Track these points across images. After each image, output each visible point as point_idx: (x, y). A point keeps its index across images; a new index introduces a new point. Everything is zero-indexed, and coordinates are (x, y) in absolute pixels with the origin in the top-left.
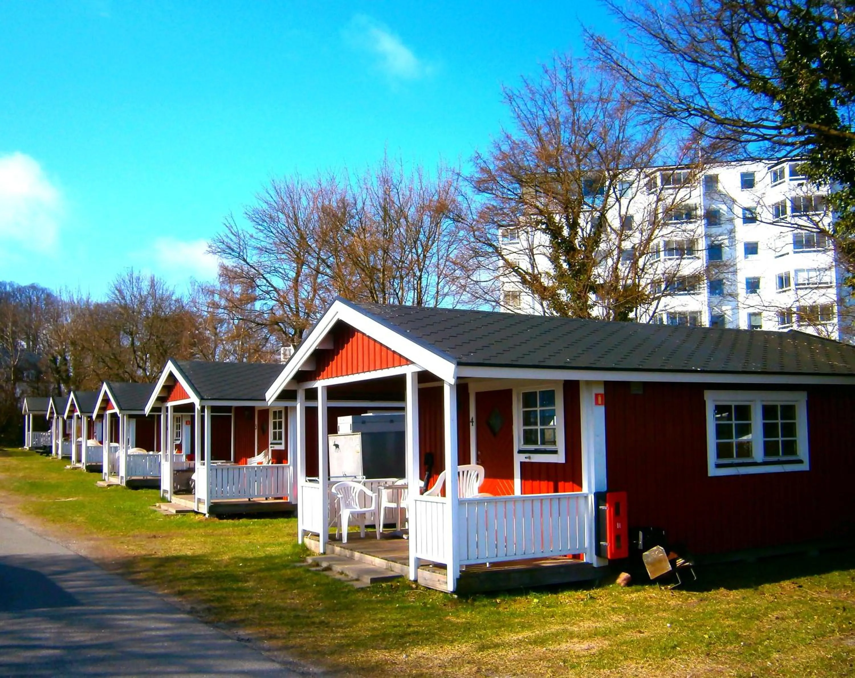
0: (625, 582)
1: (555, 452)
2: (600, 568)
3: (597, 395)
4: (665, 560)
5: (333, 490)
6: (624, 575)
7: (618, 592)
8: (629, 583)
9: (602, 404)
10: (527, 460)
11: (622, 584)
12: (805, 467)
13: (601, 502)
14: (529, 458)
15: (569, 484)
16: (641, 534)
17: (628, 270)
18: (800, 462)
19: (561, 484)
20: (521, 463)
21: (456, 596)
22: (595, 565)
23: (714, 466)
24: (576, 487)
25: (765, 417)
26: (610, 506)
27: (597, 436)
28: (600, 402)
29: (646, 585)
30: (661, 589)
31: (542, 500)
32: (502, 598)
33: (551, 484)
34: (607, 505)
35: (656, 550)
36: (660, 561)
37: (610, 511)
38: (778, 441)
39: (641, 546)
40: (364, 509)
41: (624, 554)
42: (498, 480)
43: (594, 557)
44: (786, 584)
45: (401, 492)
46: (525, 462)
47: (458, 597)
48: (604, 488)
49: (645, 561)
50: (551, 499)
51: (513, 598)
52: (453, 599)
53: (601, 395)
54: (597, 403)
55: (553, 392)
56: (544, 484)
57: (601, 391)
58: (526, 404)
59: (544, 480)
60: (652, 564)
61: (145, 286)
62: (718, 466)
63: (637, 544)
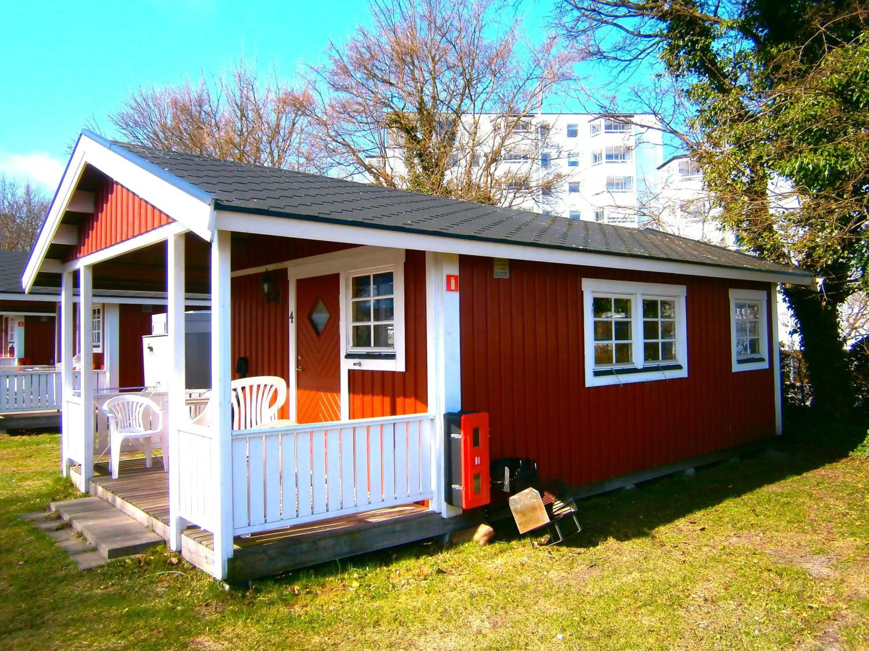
0: (485, 538)
1: (392, 357)
2: (450, 519)
3: (449, 277)
4: (540, 508)
5: (105, 407)
6: (484, 529)
7: (477, 557)
8: (491, 540)
9: (456, 290)
10: (357, 368)
11: (482, 542)
12: (683, 373)
13: (453, 427)
14: (360, 364)
15: (410, 402)
16: (507, 470)
17: (481, 172)
18: (679, 367)
19: (399, 401)
20: (349, 371)
21: (227, 587)
22: (444, 515)
23: (592, 373)
24: (419, 405)
25: (646, 314)
26: (465, 435)
27: (448, 333)
28: (453, 286)
29: (514, 540)
30: (533, 545)
31: (368, 428)
32: (304, 582)
33: (387, 400)
34: (462, 433)
35: (527, 494)
36: (533, 509)
37: (465, 441)
38: (658, 343)
39: (507, 488)
40: (150, 432)
41: (485, 499)
42: (322, 393)
43: (444, 504)
44: (682, 523)
45: (199, 408)
46: (354, 371)
47: (231, 588)
48: (457, 407)
49: (512, 508)
50: (382, 425)
51: (322, 580)
52: (223, 592)
53: (455, 277)
54: (449, 288)
55: (391, 274)
56: (377, 400)
57: (455, 271)
58: (357, 293)
59: (378, 395)
60: (523, 513)
61: (21, 192)
62: (597, 374)
63: (503, 485)
